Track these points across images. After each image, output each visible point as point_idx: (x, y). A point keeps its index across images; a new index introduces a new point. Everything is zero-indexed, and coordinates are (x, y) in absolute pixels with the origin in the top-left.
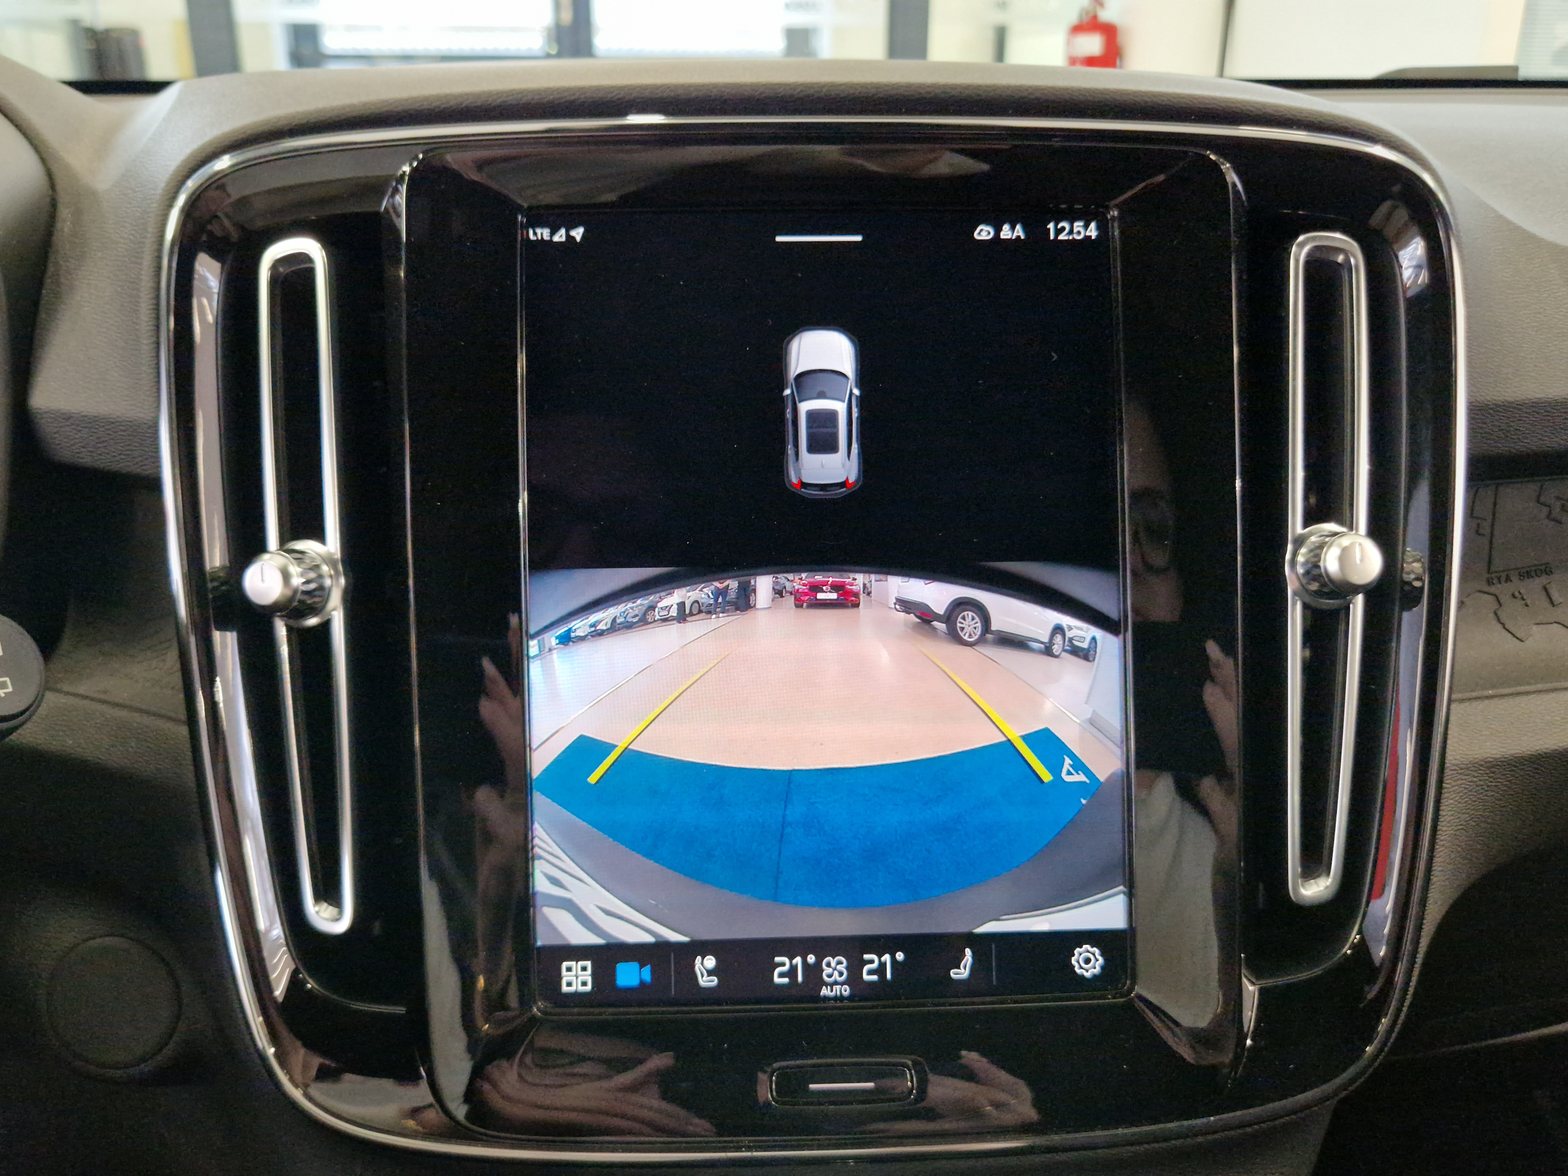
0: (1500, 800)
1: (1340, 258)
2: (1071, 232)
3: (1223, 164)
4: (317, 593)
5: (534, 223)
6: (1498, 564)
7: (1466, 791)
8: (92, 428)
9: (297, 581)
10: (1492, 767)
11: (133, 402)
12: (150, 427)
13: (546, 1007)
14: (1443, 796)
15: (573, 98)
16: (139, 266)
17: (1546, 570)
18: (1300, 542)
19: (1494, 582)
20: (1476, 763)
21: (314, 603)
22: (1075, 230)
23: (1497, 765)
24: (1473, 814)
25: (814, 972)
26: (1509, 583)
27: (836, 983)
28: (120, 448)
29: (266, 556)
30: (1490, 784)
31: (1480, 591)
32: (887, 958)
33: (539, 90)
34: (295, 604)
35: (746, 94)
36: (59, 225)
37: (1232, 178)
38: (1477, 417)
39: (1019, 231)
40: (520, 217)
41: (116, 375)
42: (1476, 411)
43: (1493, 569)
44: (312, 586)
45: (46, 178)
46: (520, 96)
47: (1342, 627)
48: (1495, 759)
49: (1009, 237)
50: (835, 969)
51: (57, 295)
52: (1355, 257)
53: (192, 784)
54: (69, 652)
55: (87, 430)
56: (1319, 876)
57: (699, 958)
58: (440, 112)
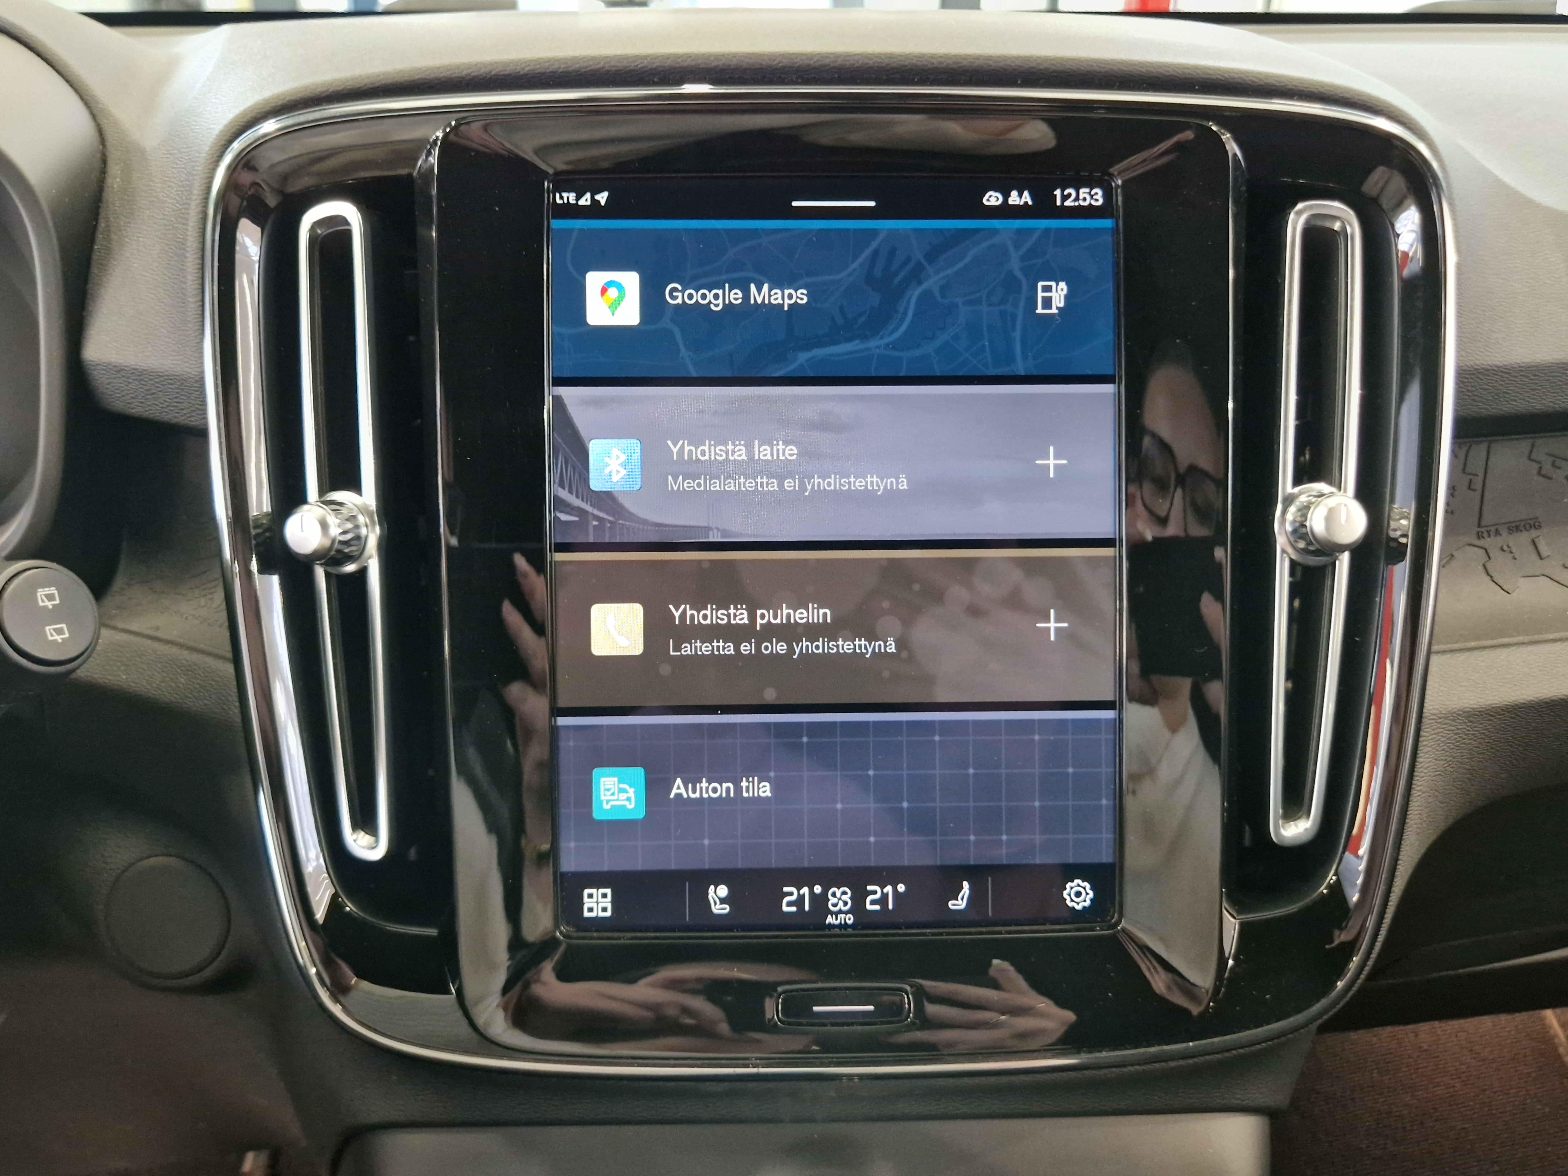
0: (1479, 747)
1: (1337, 226)
2: (1077, 199)
3: (1224, 134)
4: (353, 542)
5: (560, 188)
6: (1487, 519)
7: (1445, 739)
8: (142, 380)
9: (335, 531)
10: (1469, 717)
11: (179, 357)
12: (197, 381)
13: (567, 931)
14: (1420, 744)
15: (598, 66)
16: (184, 227)
17: (1534, 524)
18: (1289, 500)
19: (1484, 536)
20: (1454, 713)
21: (351, 551)
22: (1081, 197)
23: (1475, 715)
24: (1450, 761)
25: (820, 902)
26: (1499, 537)
27: (841, 912)
28: (168, 400)
29: (306, 507)
30: (1467, 732)
31: (1470, 545)
32: (889, 889)
33: (565, 59)
34: (333, 553)
35: (764, 63)
36: (109, 181)
37: (1233, 148)
38: (1465, 380)
39: (1027, 198)
40: (546, 184)
41: (163, 330)
42: (1464, 375)
43: (1483, 523)
44: (349, 536)
45: (97, 134)
46: (547, 64)
47: (1328, 583)
48: (1473, 709)
49: (1017, 203)
50: (840, 899)
51: (108, 250)
52: (1351, 225)
53: (238, 719)
54: (122, 589)
55: (136, 382)
56: (1299, 818)
57: (712, 887)
58: (470, 80)
